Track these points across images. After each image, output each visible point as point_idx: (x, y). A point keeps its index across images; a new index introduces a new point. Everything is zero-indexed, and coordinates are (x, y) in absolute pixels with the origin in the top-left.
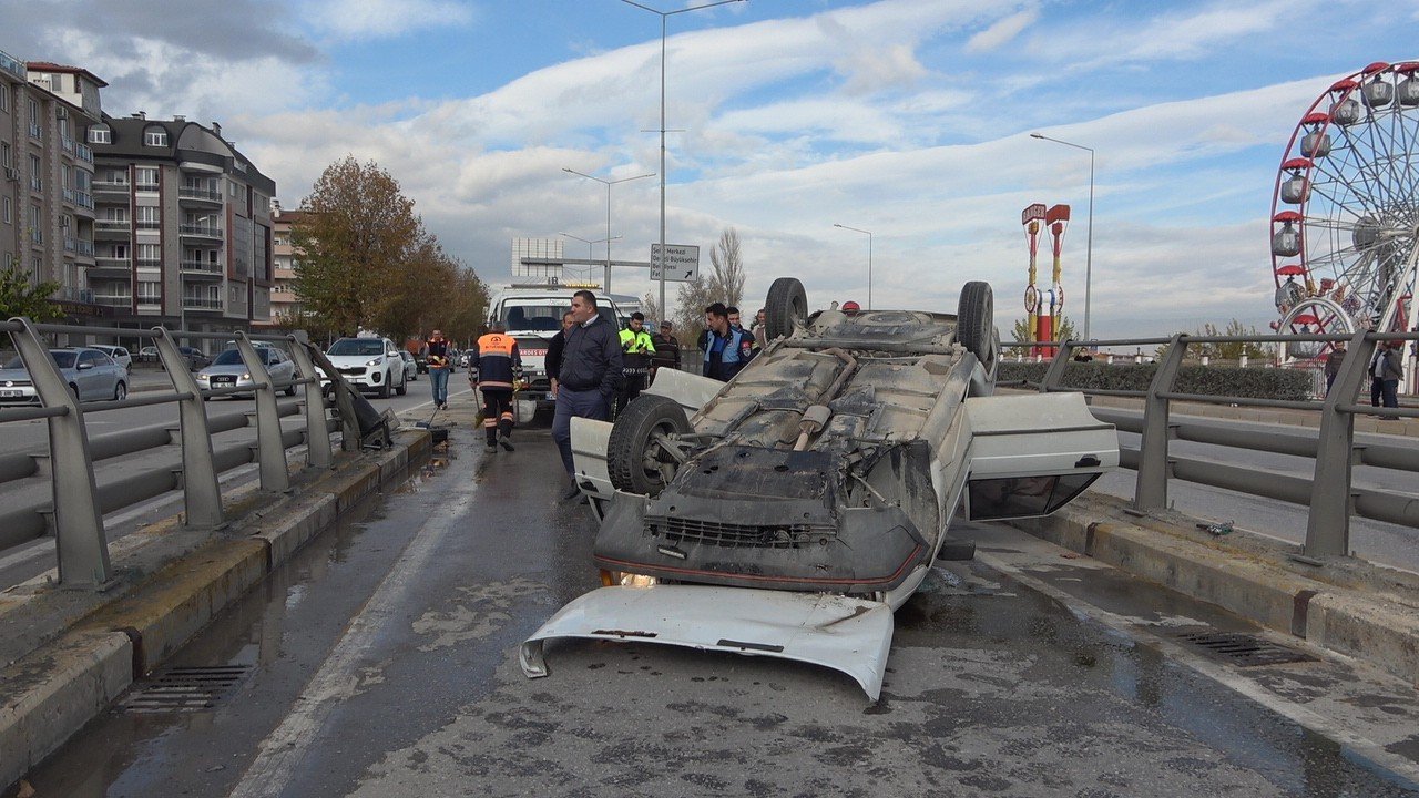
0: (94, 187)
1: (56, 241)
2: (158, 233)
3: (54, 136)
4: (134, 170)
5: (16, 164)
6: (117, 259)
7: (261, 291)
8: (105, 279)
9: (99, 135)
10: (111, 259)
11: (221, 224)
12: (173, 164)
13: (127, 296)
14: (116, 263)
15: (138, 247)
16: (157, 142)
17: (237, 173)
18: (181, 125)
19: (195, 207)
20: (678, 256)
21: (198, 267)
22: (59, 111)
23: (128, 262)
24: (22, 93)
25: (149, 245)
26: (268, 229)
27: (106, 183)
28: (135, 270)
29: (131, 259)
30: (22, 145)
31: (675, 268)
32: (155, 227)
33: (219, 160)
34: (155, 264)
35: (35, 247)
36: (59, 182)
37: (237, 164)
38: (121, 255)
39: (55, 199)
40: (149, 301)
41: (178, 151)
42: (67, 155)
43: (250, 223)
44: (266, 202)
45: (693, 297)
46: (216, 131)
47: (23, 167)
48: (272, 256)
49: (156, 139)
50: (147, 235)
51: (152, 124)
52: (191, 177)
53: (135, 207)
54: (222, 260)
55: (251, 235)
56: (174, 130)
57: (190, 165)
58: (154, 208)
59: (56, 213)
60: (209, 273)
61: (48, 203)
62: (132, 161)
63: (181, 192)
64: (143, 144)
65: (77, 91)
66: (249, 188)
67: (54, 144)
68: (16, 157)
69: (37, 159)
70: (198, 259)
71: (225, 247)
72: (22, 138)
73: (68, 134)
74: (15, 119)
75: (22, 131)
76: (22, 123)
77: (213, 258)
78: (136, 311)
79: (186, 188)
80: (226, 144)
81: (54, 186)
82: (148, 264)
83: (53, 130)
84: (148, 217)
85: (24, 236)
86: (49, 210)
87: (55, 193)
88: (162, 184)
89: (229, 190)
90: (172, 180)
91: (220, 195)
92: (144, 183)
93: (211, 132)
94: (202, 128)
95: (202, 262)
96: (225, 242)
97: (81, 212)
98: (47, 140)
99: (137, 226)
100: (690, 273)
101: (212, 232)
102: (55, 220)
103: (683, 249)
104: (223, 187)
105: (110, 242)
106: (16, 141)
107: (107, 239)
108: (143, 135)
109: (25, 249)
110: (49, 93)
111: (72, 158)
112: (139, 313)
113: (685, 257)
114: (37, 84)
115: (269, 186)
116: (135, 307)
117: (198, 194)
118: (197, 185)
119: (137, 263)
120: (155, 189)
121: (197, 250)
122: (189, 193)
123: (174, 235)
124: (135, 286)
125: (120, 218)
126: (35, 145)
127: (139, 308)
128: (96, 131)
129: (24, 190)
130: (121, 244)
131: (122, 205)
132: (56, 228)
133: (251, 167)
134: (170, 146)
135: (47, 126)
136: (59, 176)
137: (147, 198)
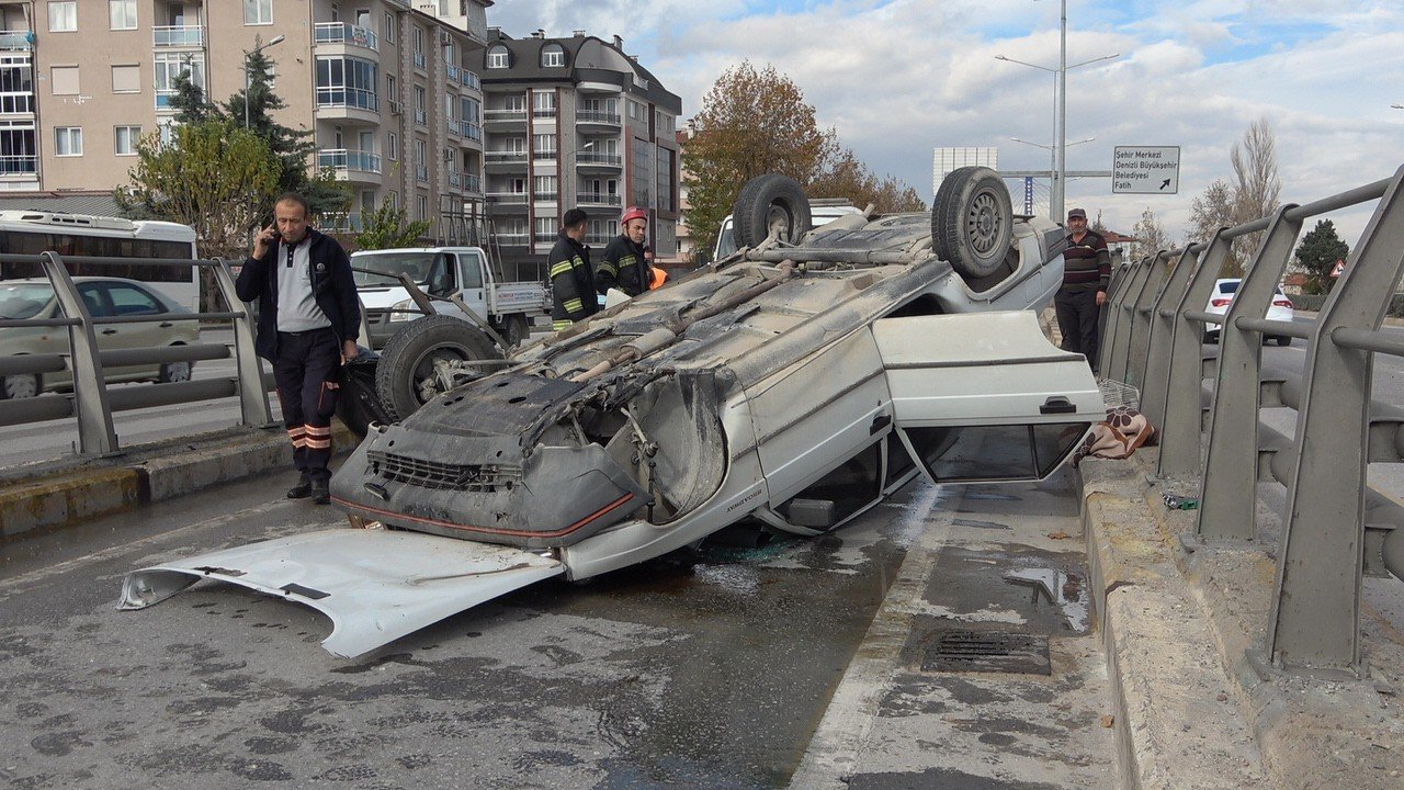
0: (487, 117)
1: (440, 177)
2: (554, 163)
3: (438, 65)
4: (531, 94)
5: (401, 97)
6: (515, 194)
7: (664, 224)
8: (504, 216)
9: (498, 59)
10: (510, 194)
11: (620, 150)
12: (569, 85)
13: (525, 233)
14: (514, 198)
15: (535, 179)
16: (554, 63)
17: (637, 91)
18: (581, 40)
19: (594, 132)
20: (1151, 160)
21: (597, 199)
22: (443, 37)
23: (526, 197)
24: (406, 20)
25: (546, 177)
26: (673, 153)
27: (504, 111)
28: (532, 204)
29: (528, 193)
30: (407, 77)
31: (1145, 176)
32: (552, 156)
33: (619, 78)
34: (552, 197)
35: (421, 185)
36: (444, 114)
37: (637, 81)
38: (520, 190)
39: (439, 132)
40: (546, 239)
41: (575, 71)
42: (452, 83)
43: (652, 147)
44: (671, 121)
45: (1213, 215)
46: (617, 46)
47: (407, 100)
48: (678, 185)
49: (553, 59)
50: (544, 166)
51: (550, 42)
52: (589, 99)
53: (532, 135)
54: (621, 190)
55: (654, 160)
56: (572, 48)
57: (587, 85)
58: (551, 135)
59: (440, 148)
60: (607, 206)
61: (433, 136)
62: (529, 85)
63: (579, 117)
64: (540, 66)
65: (463, 14)
66: (652, 107)
67: (438, 73)
68: (401, 89)
69: (422, 90)
70: (597, 190)
71: (624, 176)
72: (407, 69)
73: (454, 61)
74: (400, 49)
75: (407, 62)
76: (406, 53)
77: (612, 190)
78: (533, 249)
79: (584, 111)
80: (628, 58)
81: (439, 117)
82: (546, 198)
83: (438, 57)
84: (545, 147)
85: (409, 171)
86: (434, 143)
87: (439, 125)
88: (559, 108)
89: (627, 111)
90: (569, 102)
91: (619, 117)
92: (541, 109)
93: (611, 46)
94: (603, 43)
95: (600, 194)
96: (624, 171)
97: (467, 144)
98: (432, 69)
99: (535, 156)
100: (1167, 182)
101: (611, 159)
102: (440, 155)
103: (1157, 151)
104: (622, 108)
105: (509, 175)
106: (401, 72)
107: (506, 172)
108: (540, 55)
109: (410, 187)
110: (435, 19)
111: (457, 86)
112: (537, 253)
113: (1160, 161)
114: (424, 11)
115: (674, 104)
116: (533, 246)
117: (596, 117)
118: (596, 108)
119: (535, 198)
120: (552, 115)
121: (596, 180)
122: (587, 117)
123: (572, 165)
124: (533, 223)
125: (519, 149)
126: (420, 76)
127: (537, 246)
128: (495, 55)
129: (409, 124)
130: (520, 178)
131: (520, 134)
132: (440, 163)
133: (654, 83)
134: (567, 65)
135: (432, 53)
136: (444, 107)
137: (545, 125)
